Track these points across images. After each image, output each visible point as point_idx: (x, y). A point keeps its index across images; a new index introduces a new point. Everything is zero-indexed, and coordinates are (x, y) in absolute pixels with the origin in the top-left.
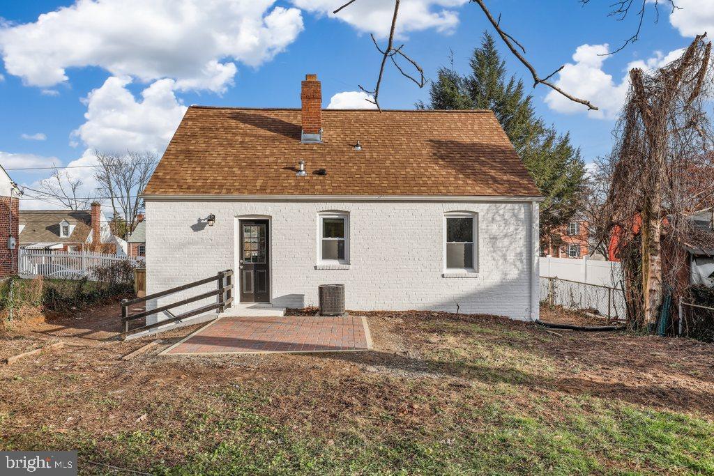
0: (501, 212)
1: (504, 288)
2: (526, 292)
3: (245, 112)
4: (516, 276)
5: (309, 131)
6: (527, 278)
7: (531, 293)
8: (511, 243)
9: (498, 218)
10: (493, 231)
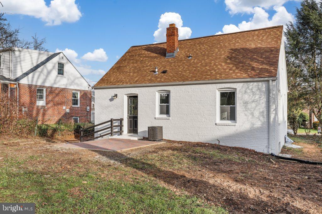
0: (250, 87)
1: (251, 133)
2: (266, 136)
3: (152, 46)
4: (260, 126)
5: (170, 52)
6: (267, 127)
7: (269, 136)
8: (257, 106)
9: (249, 91)
10: (245, 99)
